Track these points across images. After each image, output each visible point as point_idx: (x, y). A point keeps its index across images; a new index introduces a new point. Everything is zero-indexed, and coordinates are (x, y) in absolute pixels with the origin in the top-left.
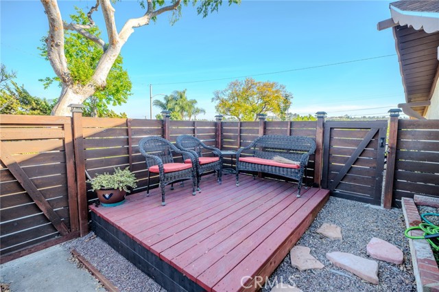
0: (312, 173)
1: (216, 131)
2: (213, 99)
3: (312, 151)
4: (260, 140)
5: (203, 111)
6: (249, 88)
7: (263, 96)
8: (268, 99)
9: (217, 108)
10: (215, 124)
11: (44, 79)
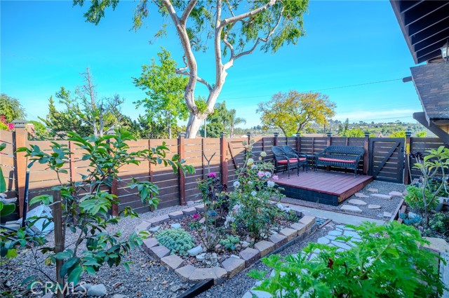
0: (362, 167)
1: (297, 142)
2: (257, 110)
3: (362, 154)
4: (329, 148)
5: (244, 121)
6: (293, 99)
7: (306, 107)
8: (311, 110)
9: (263, 119)
10: (296, 138)
11: (136, 101)
